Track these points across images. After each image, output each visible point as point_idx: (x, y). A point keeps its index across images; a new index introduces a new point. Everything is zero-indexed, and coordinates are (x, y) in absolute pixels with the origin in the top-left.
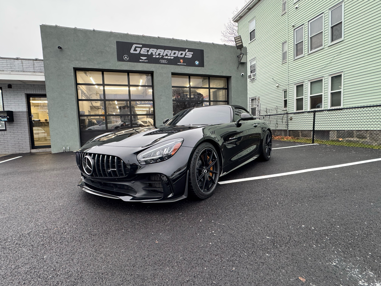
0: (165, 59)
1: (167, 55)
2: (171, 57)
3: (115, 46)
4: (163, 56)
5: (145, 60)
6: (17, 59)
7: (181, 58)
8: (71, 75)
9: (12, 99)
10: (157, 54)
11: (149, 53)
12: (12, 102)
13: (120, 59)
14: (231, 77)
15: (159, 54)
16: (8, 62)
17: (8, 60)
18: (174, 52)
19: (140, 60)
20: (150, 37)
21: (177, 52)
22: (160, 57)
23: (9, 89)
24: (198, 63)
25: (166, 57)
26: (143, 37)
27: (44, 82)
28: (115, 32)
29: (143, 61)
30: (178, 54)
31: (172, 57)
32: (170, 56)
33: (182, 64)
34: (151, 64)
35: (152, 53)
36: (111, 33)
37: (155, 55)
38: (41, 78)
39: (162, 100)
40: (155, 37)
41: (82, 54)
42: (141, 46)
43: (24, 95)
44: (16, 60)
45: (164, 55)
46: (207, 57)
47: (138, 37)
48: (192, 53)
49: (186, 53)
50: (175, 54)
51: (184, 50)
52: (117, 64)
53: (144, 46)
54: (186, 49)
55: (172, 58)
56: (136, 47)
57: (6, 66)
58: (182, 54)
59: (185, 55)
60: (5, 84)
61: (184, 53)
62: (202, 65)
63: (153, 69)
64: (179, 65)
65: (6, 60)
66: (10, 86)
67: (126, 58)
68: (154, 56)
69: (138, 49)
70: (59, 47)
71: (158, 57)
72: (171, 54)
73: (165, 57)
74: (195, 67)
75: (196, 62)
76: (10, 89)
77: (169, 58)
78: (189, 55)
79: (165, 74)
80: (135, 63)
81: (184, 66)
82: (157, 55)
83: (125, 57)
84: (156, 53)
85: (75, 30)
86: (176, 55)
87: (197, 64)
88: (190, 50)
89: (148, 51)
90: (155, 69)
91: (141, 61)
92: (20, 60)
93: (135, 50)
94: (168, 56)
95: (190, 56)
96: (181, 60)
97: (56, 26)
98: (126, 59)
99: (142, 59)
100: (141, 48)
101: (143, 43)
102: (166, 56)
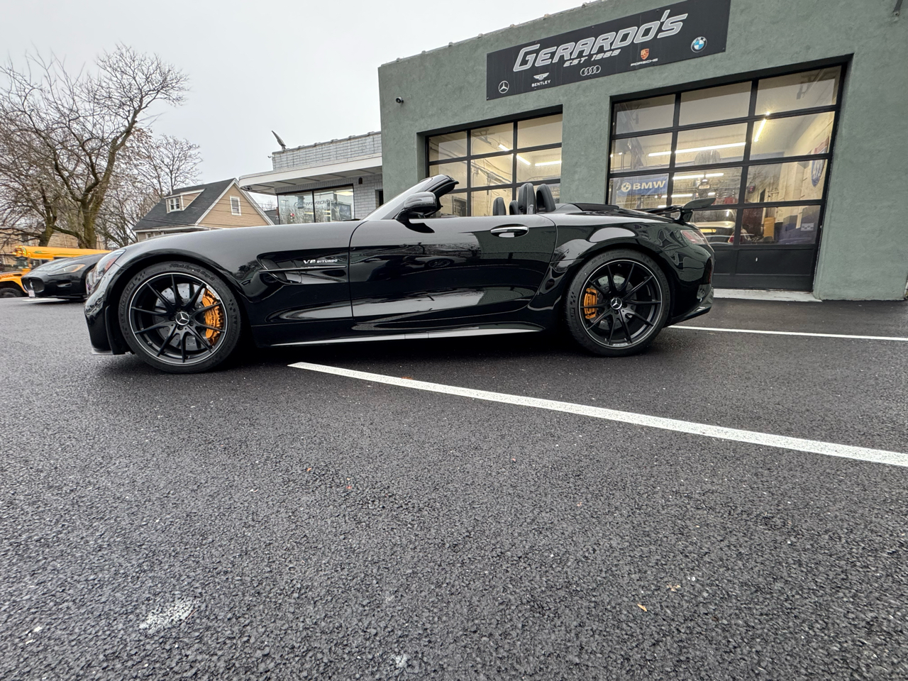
0: (596, 62)
1: (601, 50)
2: (613, 50)
3: (483, 68)
4: (590, 56)
5: (544, 80)
6: (369, 135)
7: (644, 45)
8: (414, 148)
9: (362, 200)
10: (575, 55)
11: (556, 60)
12: (363, 206)
13: (493, 94)
14: (850, 57)
15: (580, 54)
16: (360, 142)
17: (360, 139)
18: (622, 32)
19: (533, 85)
20: (561, 13)
21: (632, 30)
22: (583, 59)
23: (359, 185)
24: (701, 42)
25: (600, 56)
26: (547, 19)
27: (380, 168)
28: (486, 35)
29: (539, 84)
30: (636, 35)
31: (615, 51)
32: (610, 50)
33: (647, 62)
34: (559, 87)
35: (562, 57)
36: (480, 38)
37: (571, 59)
38: (377, 162)
39: (577, 177)
40: (574, 9)
41: (429, 103)
42: (538, 46)
43: (374, 193)
44: (367, 138)
45: (595, 51)
46: (742, 11)
47: (534, 25)
48: (685, 16)
49: (662, 24)
50: (625, 37)
51: (655, 15)
52: (486, 107)
53: (545, 44)
54: (662, 10)
55: (616, 53)
56: (527, 54)
57: (357, 149)
58: (647, 32)
59: (660, 30)
60: (356, 178)
61: (654, 25)
62: (717, 45)
63: (561, 98)
64: (635, 68)
65: (357, 140)
66: (361, 181)
67: (504, 87)
68: (567, 64)
69: (531, 58)
70: (397, 99)
71: (576, 62)
72: (612, 43)
73: (594, 56)
74: (688, 61)
75: (694, 41)
76: (361, 185)
77: (608, 55)
78: (672, 26)
79: (591, 105)
80: (523, 94)
81: (651, 68)
82: (573, 59)
83: (501, 86)
84: (571, 54)
85: (424, 56)
86: (627, 43)
87: (697, 47)
88: (675, 10)
89: (553, 54)
90: (566, 98)
91: (535, 87)
92: (371, 137)
93: (524, 62)
94: (605, 52)
95: (677, 28)
96: (644, 53)
97: (398, 61)
98: (504, 90)
99: (537, 81)
100: (537, 52)
101: (544, 36)
102: (597, 54)
